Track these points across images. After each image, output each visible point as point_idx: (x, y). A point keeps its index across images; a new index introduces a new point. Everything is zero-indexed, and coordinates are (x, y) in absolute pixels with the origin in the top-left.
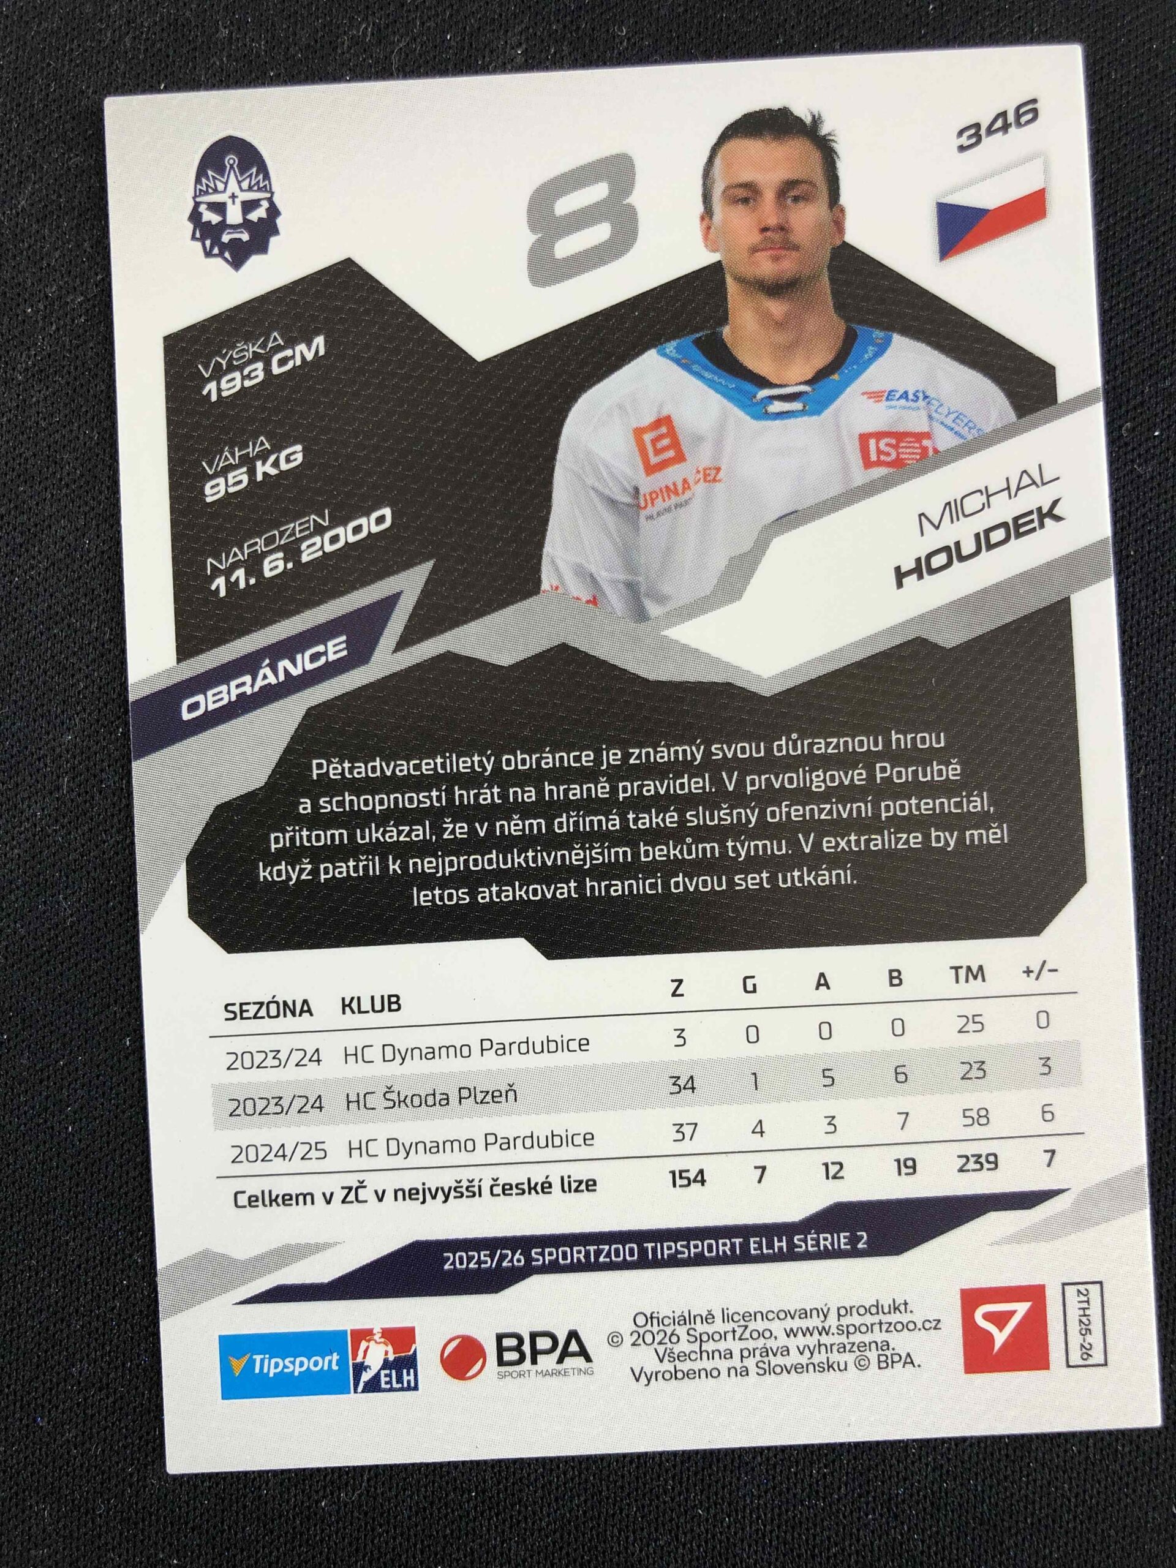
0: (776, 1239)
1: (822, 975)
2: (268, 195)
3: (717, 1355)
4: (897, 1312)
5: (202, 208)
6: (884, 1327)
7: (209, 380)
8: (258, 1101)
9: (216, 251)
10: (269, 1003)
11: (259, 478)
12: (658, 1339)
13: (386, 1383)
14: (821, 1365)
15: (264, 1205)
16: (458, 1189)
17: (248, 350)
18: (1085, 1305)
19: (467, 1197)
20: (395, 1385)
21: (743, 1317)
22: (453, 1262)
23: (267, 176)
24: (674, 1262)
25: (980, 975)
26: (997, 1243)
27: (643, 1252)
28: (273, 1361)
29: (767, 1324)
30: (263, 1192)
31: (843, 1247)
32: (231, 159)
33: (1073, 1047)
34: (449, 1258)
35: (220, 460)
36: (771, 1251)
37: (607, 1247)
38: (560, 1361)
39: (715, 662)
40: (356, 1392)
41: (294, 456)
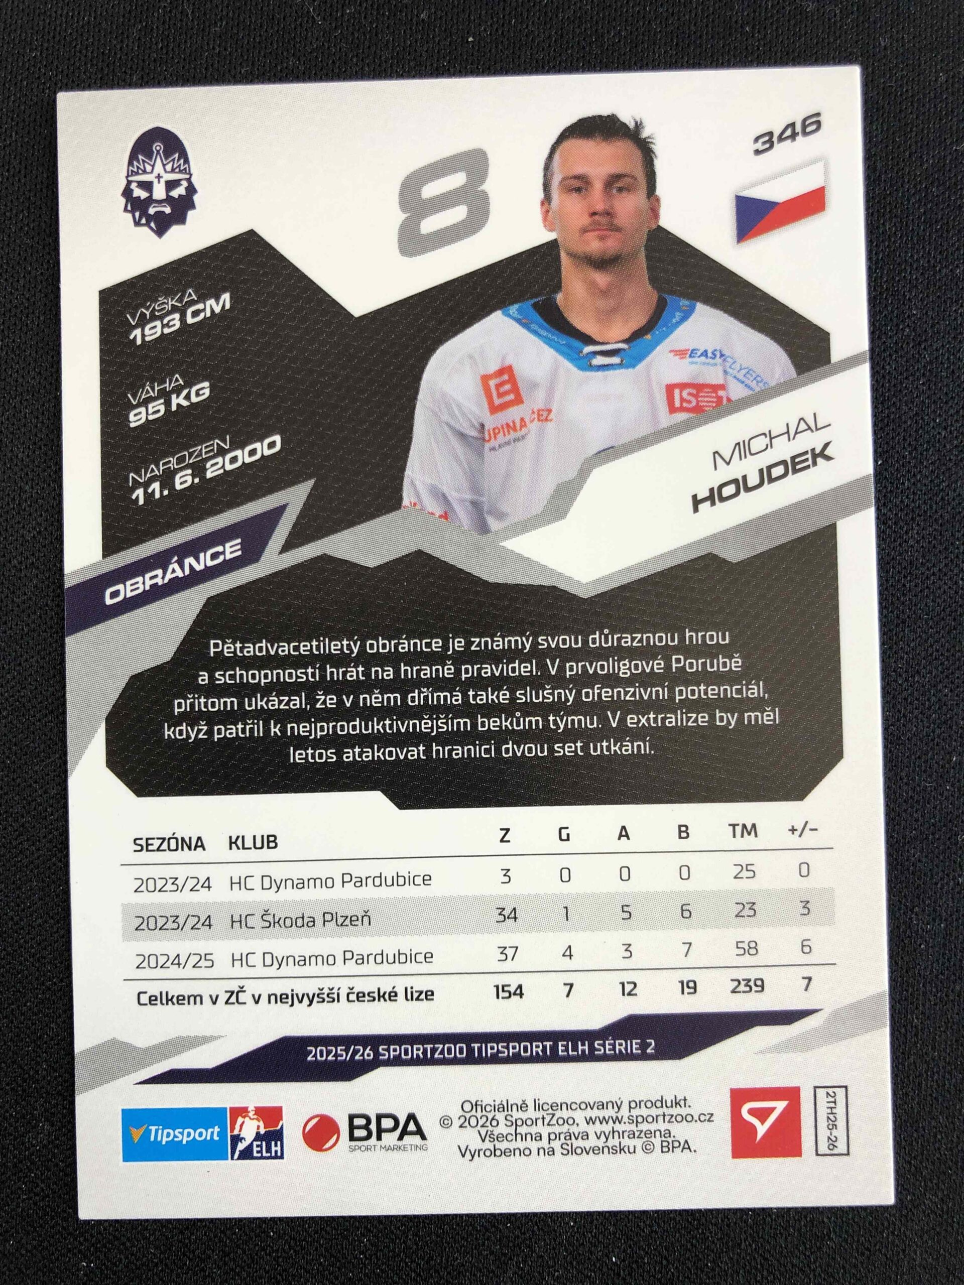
0: (580, 1043)
1: (624, 828)
2: (188, 176)
3: (529, 1137)
4: (678, 1106)
5: (133, 186)
6: (667, 1118)
7: (135, 327)
8: (159, 919)
9: (144, 221)
10: (169, 839)
11: (174, 408)
12: (480, 1123)
13: (258, 1152)
14: (614, 1148)
15: (162, 1003)
16: (321, 996)
17: (167, 304)
18: (832, 1105)
19: (328, 1002)
20: (265, 1154)
21: (551, 1107)
22: (315, 1054)
23: (187, 161)
24: (495, 1060)
25: (753, 833)
26: (761, 1052)
27: (470, 1051)
28: (166, 1131)
29: (570, 1113)
30: (161, 993)
31: (634, 1051)
32: (158, 146)
33: (828, 894)
34: (311, 1051)
35: (142, 393)
36: (576, 1053)
37: (441, 1046)
38: (401, 1138)
39: (544, 568)
40: (232, 1158)
41: (202, 391)
